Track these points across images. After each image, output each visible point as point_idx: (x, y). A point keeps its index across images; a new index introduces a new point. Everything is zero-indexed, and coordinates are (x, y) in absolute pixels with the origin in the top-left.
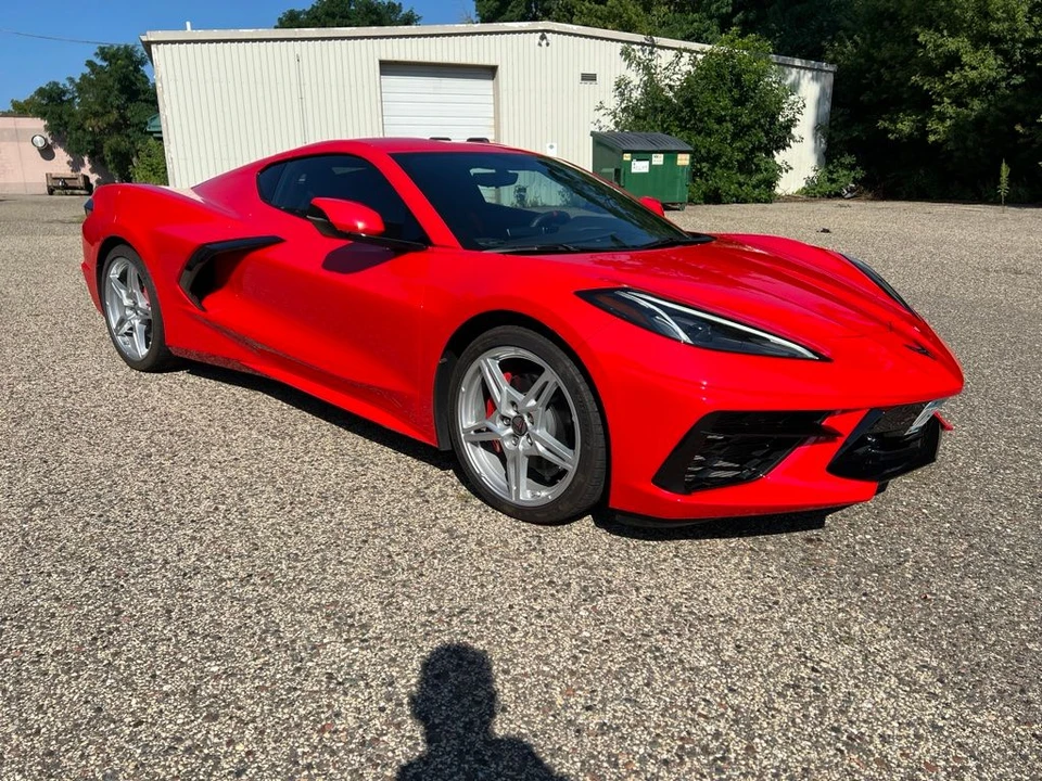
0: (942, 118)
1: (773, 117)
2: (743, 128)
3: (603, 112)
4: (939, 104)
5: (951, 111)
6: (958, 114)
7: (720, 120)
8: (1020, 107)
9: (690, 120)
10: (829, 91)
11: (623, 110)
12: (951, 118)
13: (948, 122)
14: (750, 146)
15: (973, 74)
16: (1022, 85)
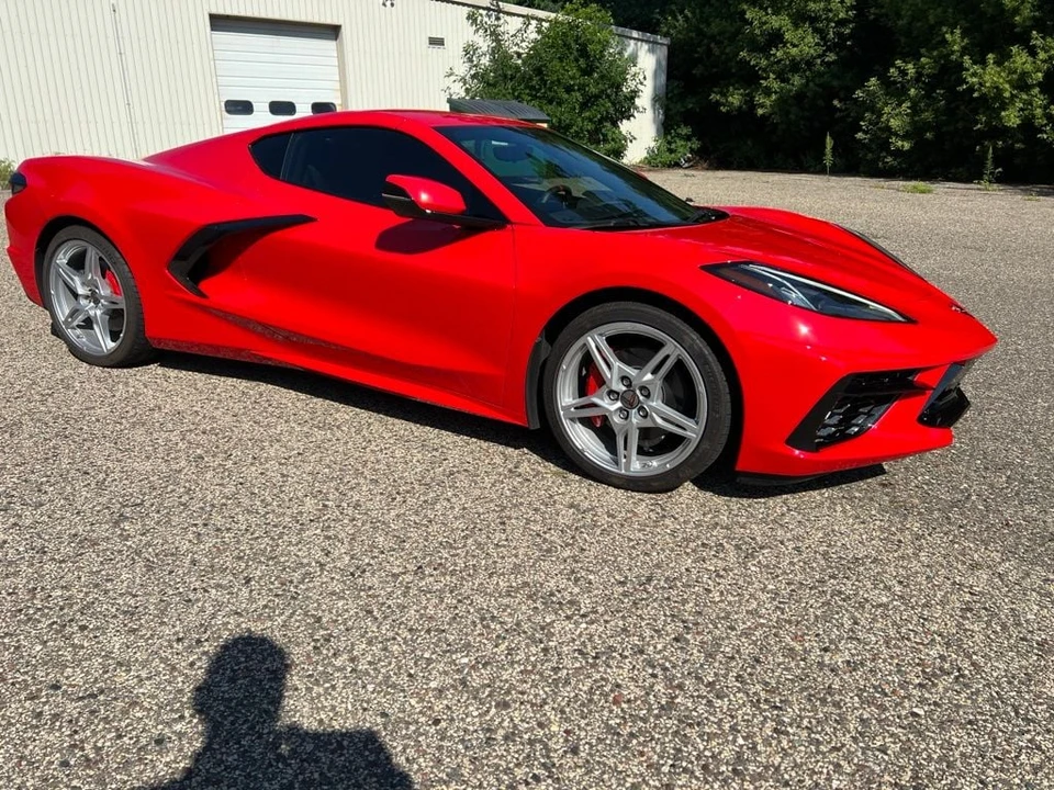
0: (768, 92)
1: (618, 87)
2: (590, 98)
3: (453, 78)
4: (766, 79)
5: (776, 85)
6: (782, 89)
7: (569, 90)
8: (835, 83)
9: (540, 89)
10: (664, 63)
11: (473, 77)
12: (776, 92)
13: (774, 97)
14: (599, 116)
15: (794, 51)
16: (833, 63)
